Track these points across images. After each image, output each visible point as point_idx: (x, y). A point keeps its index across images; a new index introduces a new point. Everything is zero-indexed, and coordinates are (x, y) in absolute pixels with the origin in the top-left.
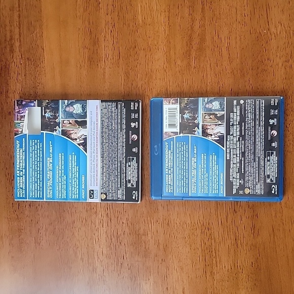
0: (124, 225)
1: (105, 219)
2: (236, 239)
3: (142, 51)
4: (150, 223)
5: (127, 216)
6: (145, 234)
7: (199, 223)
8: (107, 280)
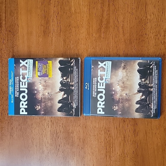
0: (61, 127)
1: (50, 123)
2: (124, 137)
3: (74, 28)
4: (75, 126)
5: (62, 122)
6: (72, 133)
7: (103, 127)
8: (50, 158)
